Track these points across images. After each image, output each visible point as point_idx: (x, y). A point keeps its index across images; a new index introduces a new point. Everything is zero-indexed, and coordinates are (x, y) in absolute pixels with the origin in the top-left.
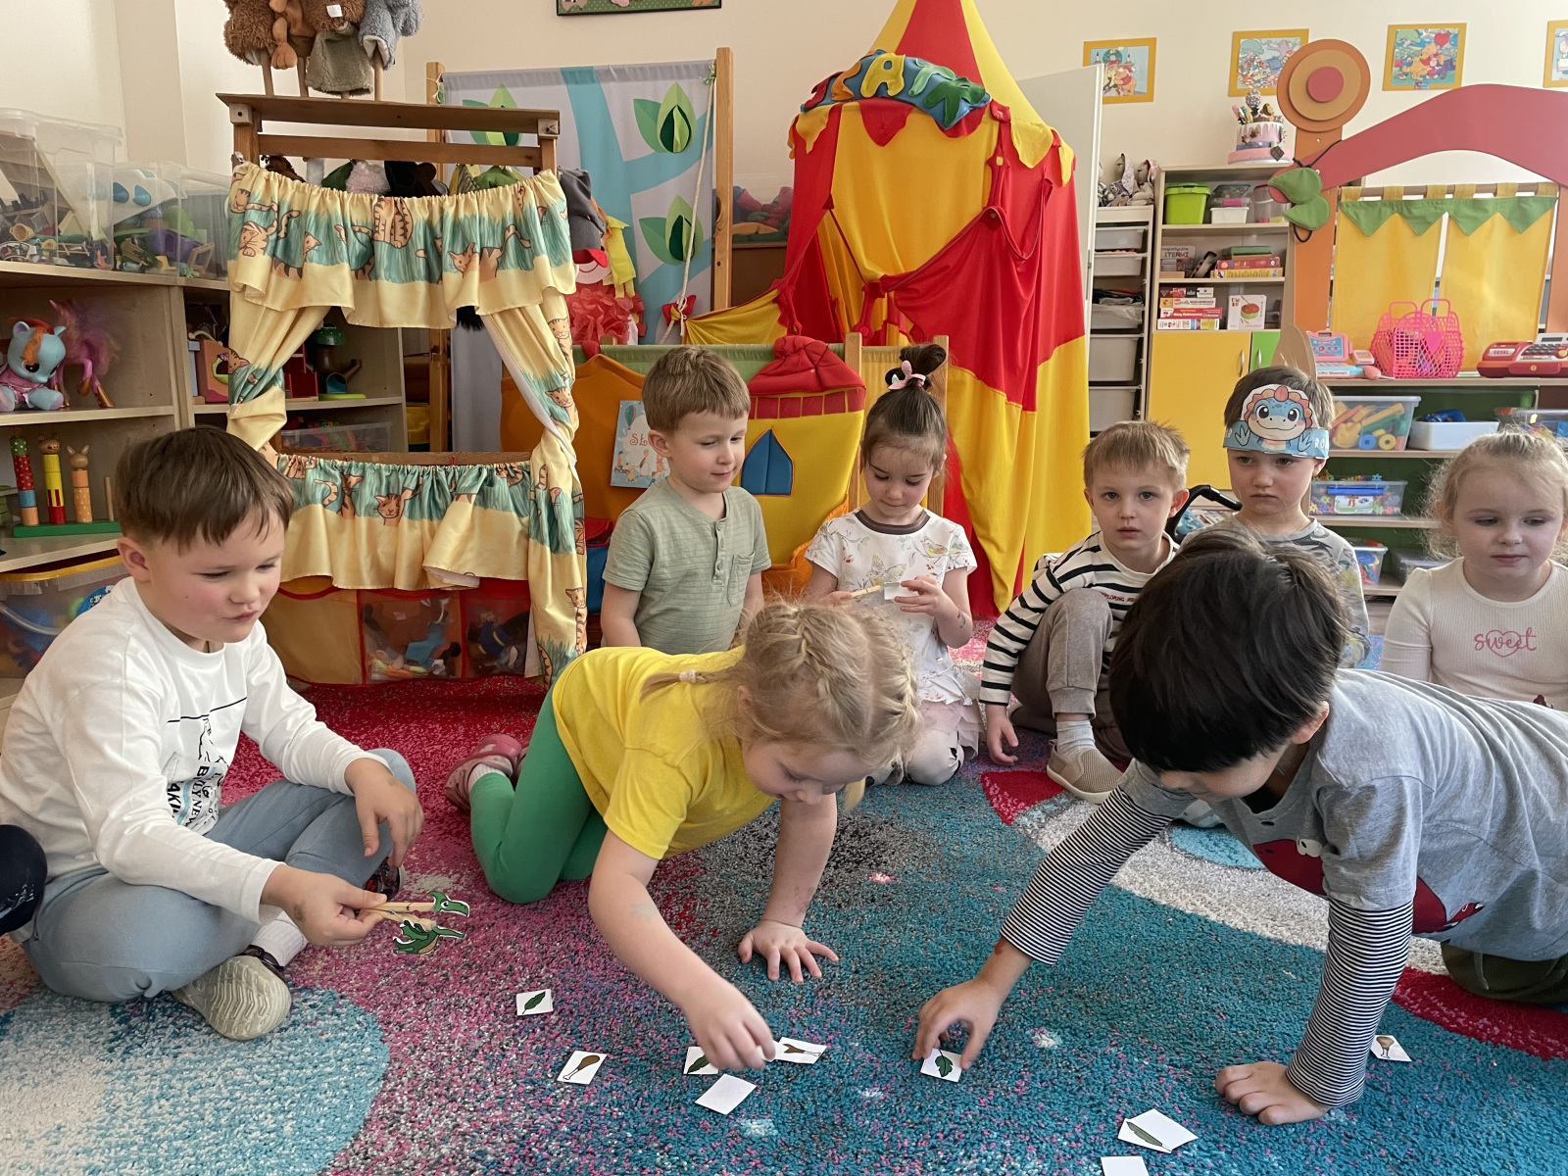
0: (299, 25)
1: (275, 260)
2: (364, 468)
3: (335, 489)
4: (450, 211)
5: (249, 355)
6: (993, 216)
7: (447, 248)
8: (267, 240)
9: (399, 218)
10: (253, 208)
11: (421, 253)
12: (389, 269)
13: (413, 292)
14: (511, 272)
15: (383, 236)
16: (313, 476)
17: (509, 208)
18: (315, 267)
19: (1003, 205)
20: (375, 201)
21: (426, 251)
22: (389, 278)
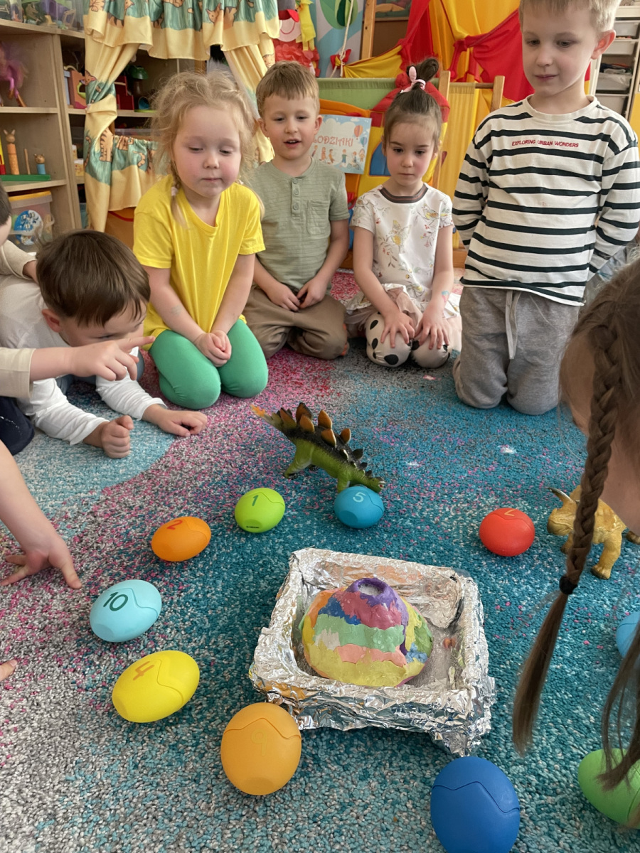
1: (109, 16)
3: (144, 157)
5: (96, 75)
7: (205, 7)
8: (104, 2)
11: (190, 11)
12: (172, 21)
13: (185, 35)
14: (242, 23)
16: (132, 149)
18: (131, 19)
21: (193, 9)
22: (172, 27)
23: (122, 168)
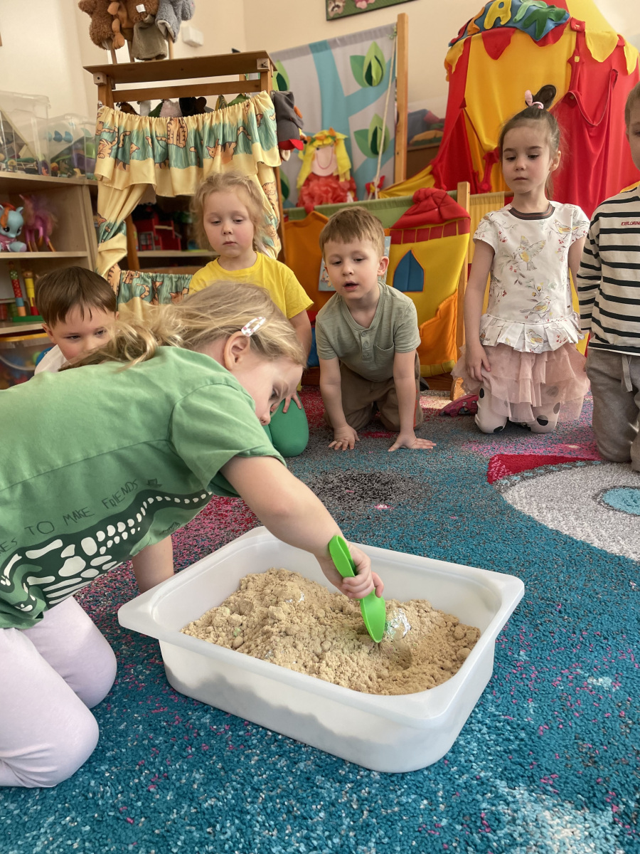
0: (125, 21)
1: (117, 161)
2: (163, 277)
3: (147, 289)
4: (208, 122)
5: (105, 216)
6: (572, 98)
7: (205, 143)
8: (111, 149)
9: (181, 130)
10: (105, 131)
11: (193, 149)
12: (176, 160)
13: (189, 174)
14: (241, 156)
15: (173, 141)
16: (136, 281)
17: (240, 116)
18: (135, 162)
19: (579, 89)
20: (168, 121)
21: (196, 147)
22: (176, 166)
23: (127, 301)
